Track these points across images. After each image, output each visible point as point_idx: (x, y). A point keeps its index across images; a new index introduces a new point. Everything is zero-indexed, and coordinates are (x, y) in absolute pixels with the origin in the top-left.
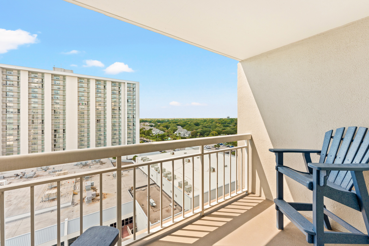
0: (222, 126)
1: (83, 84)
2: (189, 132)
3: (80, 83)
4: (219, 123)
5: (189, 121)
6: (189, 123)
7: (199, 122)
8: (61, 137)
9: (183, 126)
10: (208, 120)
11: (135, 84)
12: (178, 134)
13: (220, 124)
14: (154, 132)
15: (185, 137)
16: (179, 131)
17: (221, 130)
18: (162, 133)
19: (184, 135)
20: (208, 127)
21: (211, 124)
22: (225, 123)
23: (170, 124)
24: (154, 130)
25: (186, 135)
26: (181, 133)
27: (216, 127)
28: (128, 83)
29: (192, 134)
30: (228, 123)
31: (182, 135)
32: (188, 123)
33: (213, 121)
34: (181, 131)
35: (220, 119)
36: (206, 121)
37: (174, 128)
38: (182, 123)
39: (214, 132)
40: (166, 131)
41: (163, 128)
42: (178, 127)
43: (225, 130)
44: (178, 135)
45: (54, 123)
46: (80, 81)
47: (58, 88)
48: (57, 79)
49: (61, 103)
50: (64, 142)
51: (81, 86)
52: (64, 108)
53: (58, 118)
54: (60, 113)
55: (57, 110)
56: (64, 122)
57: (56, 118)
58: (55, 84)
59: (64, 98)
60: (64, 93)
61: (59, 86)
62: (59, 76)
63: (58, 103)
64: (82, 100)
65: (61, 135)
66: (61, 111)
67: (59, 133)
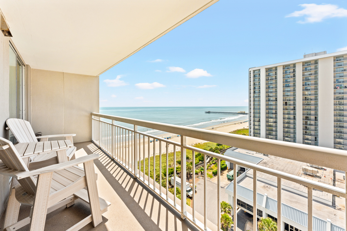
1: (342, 63)
3: (336, 63)
8: (312, 124)
45: (305, 110)
46: (338, 60)
47: (309, 75)
48: (308, 65)
49: (312, 89)
50: (316, 130)
51: (339, 66)
52: (316, 94)
53: (309, 105)
54: (311, 100)
55: (308, 97)
56: (316, 110)
57: (307, 105)
58: (306, 70)
59: (316, 84)
60: (316, 78)
61: (310, 72)
62: (310, 62)
63: (309, 90)
64: (340, 82)
65: (313, 122)
66: (313, 97)
67: (310, 120)
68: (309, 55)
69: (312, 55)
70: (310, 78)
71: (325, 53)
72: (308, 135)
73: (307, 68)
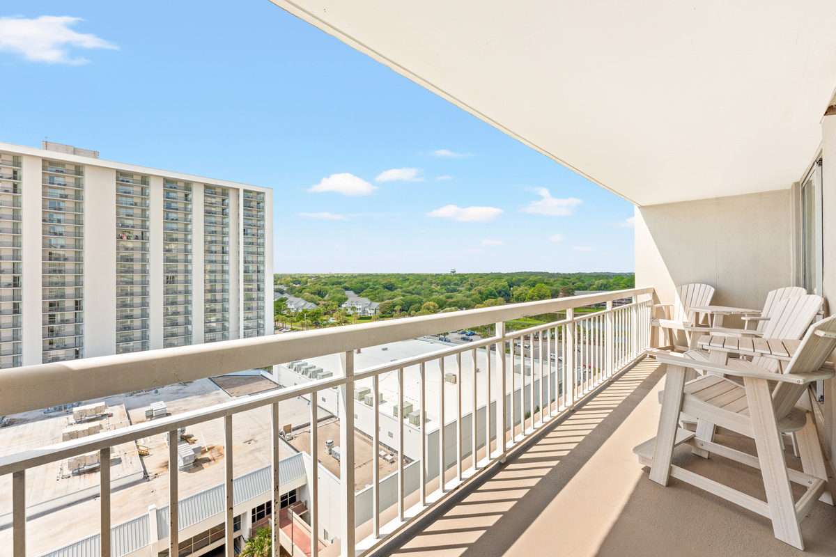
0: (444, 291)
1: (131, 188)
2: (376, 305)
3: (121, 185)
4: (438, 285)
5: (369, 281)
6: (370, 283)
7: (393, 281)
8: (68, 320)
9: (358, 292)
10: (411, 278)
11: (263, 193)
12: (349, 310)
13: (439, 287)
14: (293, 307)
15: (367, 315)
16: (352, 302)
17: (444, 299)
18: (311, 307)
19: (364, 311)
20: (413, 292)
21: (419, 286)
22: (449, 284)
23: (326, 287)
24: (292, 302)
25: (369, 312)
26: (358, 307)
27: (432, 292)
28: (245, 191)
29: (381, 308)
30: (455, 284)
31: (359, 311)
32: (368, 285)
33: (423, 281)
34: (357, 302)
35: (437, 275)
36: (408, 280)
37: (340, 295)
38: (354, 283)
39: (431, 303)
40: (321, 303)
41: (313, 296)
42: (347, 292)
43: (454, 300)
44: (350, 312)
45: (51, 284)
46: (124, 181)
47: (61, 196)
48: (57, 171)
49: (68, 234)
50: (78, 332)
51: (126, 193)
52: (78, 247)
53: (60, 272)
54: (65, 259)
55: (58, 252)
56: (78, 284)
57: (55, 271)
58: (53, 184)
59: (78, 221)
60: (78, 209)
61: (64, 189)
62: (63, 163)
63: (61, 234)
64: (127, 226)
65: (69, 315)
66: (70, 253)
67: (63, 309)
68: (57, 148)
69: (66, 149)
70: (62, 205)
71: (95, 155)
72: (58, 348)
73: (56, 178)
